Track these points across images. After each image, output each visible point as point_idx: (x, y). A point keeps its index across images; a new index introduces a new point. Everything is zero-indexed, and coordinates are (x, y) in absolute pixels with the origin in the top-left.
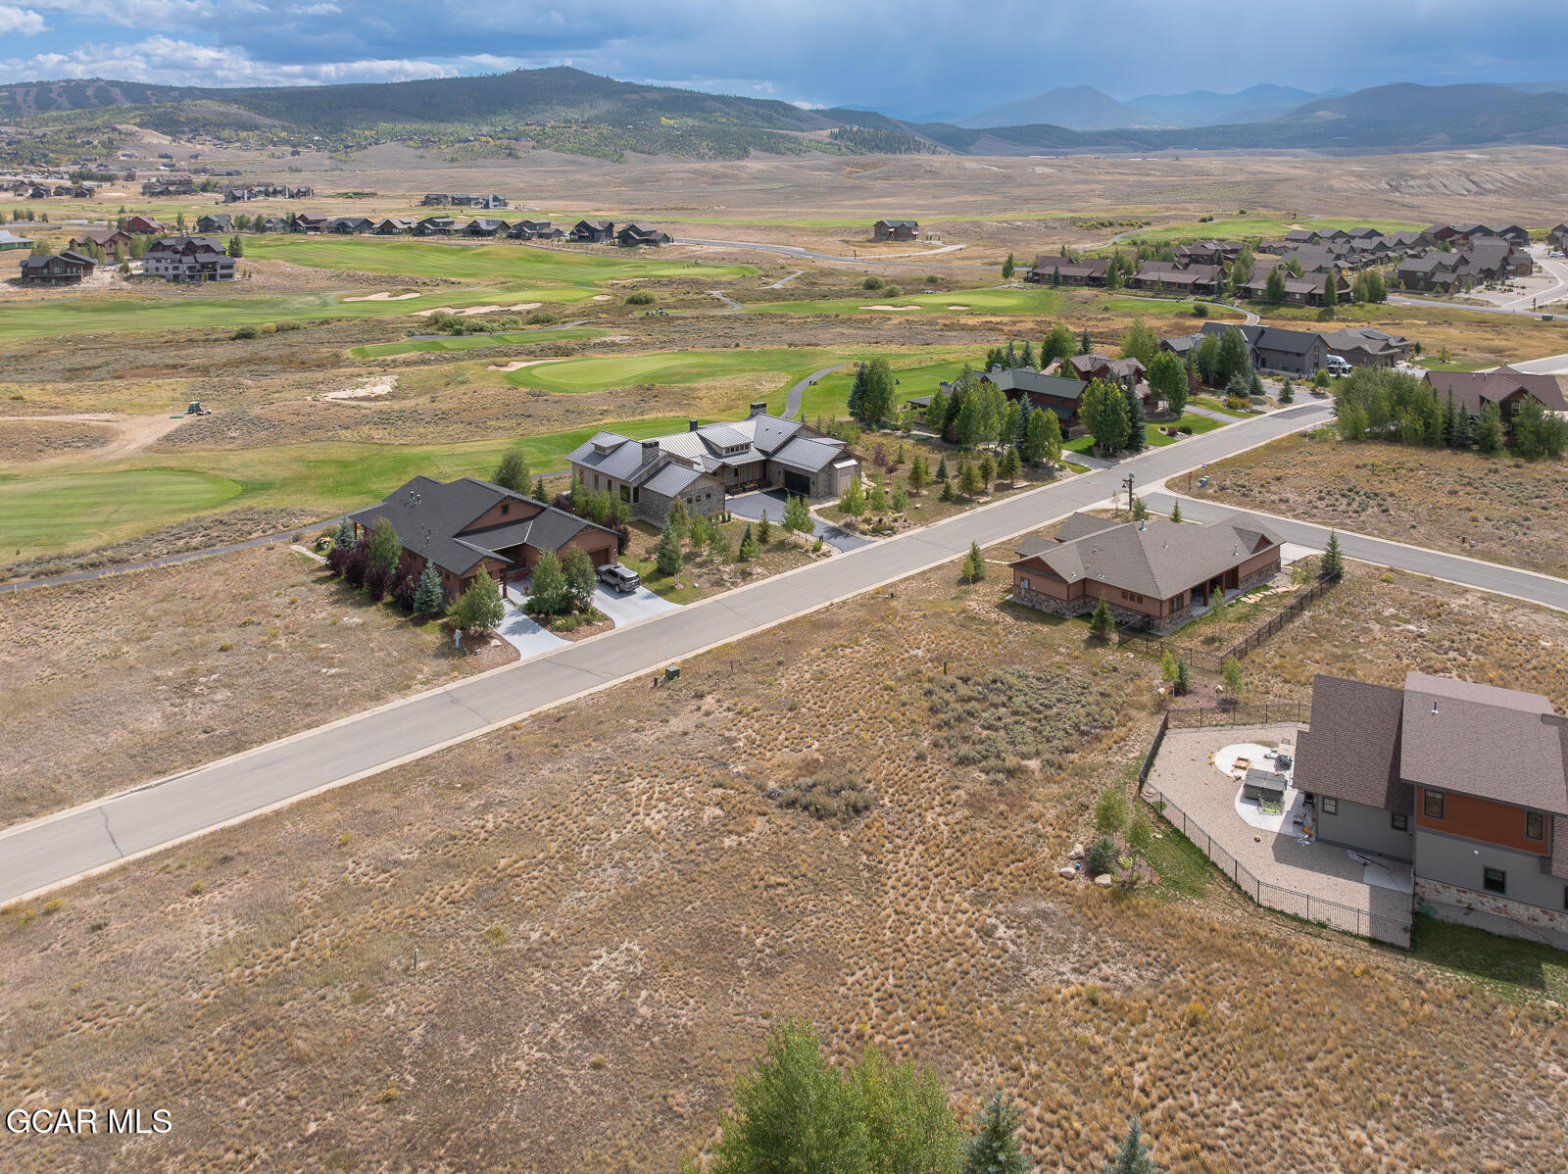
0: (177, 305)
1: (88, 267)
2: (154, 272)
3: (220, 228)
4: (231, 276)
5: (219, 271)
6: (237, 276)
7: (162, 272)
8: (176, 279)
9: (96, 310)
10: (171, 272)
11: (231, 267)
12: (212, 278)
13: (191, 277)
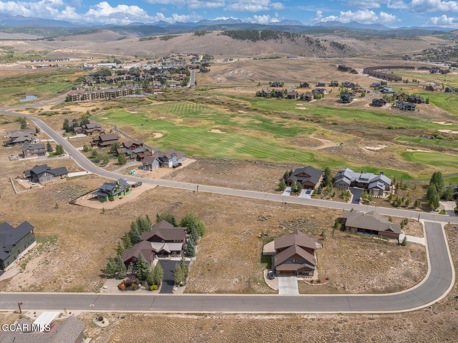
0: (394, 116)
1: (385, 103)
2: (398, 106)
3: (450, 91)
4: (414, 110)
5: (412, 109)
6: (416, 110)
7: (399, 106)
8: (402, 109)
9: (377, 115)
10: (401, 107)
11: (414, 108)
12: (410, 110)
13: (405, 109)
